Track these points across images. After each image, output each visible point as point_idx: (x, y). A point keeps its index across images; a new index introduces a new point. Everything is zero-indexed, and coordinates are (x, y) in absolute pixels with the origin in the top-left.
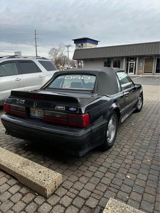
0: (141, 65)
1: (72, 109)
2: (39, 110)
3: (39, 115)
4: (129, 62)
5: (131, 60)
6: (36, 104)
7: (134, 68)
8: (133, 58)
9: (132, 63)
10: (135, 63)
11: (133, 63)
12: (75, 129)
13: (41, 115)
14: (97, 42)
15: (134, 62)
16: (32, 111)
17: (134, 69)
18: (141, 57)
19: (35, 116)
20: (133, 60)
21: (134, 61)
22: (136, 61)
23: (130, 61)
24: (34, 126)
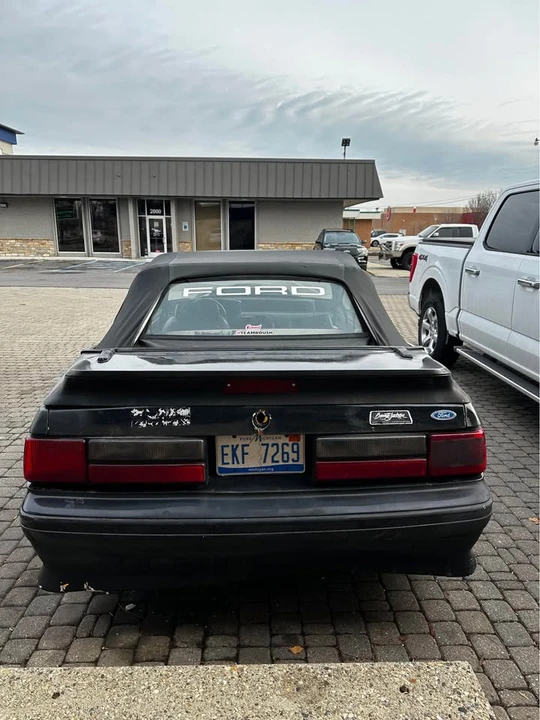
0: (185, 227)
1: (442, 415)
2: (266, 442)
3: (269, 459)
4: (148, 217)
5: (153, 211)
6: (261, 418)
7: (165, 236)
8: (160, 204)
9: (157, 220)
10: (169, 221)
11: (160, 221)
12: (457, 485)
13: (278, 457)
14: (13, 133)
15: (163, 218)
16: (228, 451)
17: (165, 241)
18: (183, 202)
19: (246, 470)
20: (159, 211)
21: (162, 214)
22: (168, 213)
23: (149, 214)
24: (282, 512)
